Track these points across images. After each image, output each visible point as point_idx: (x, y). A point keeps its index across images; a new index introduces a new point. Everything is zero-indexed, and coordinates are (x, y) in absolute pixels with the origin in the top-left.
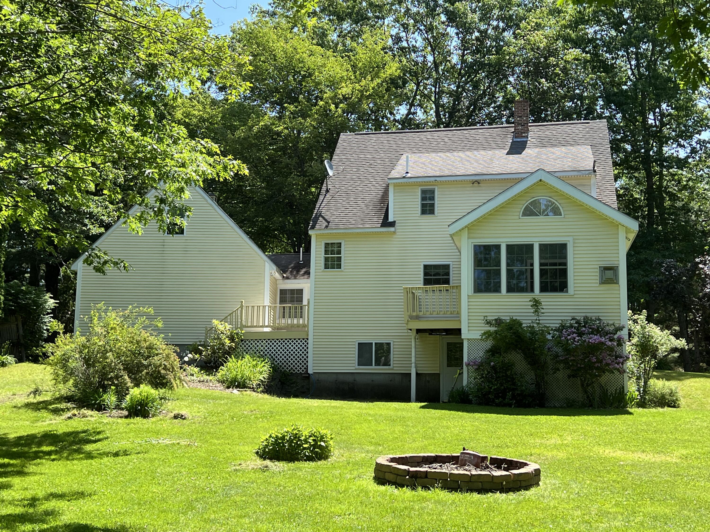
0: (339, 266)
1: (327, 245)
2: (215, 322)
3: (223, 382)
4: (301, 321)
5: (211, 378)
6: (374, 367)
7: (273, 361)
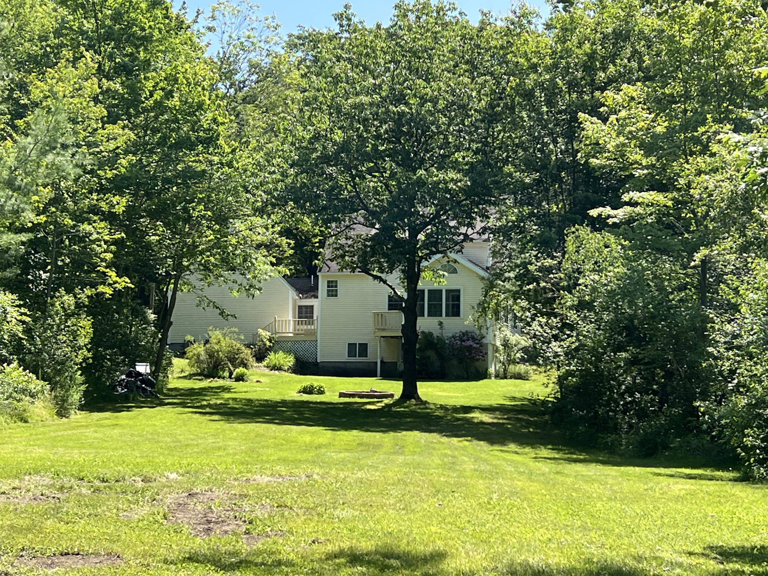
0: (336, 296)
1: (329, 282)
2: (260, 331)
3: (267, 367)
4: (313, 327)
5: (260, 364)
6: (357, 358)
7: (295, 354)
